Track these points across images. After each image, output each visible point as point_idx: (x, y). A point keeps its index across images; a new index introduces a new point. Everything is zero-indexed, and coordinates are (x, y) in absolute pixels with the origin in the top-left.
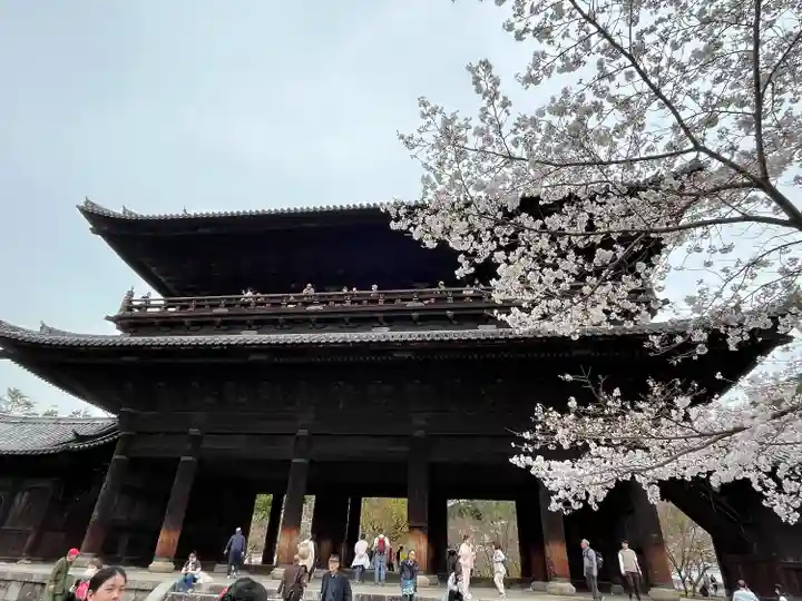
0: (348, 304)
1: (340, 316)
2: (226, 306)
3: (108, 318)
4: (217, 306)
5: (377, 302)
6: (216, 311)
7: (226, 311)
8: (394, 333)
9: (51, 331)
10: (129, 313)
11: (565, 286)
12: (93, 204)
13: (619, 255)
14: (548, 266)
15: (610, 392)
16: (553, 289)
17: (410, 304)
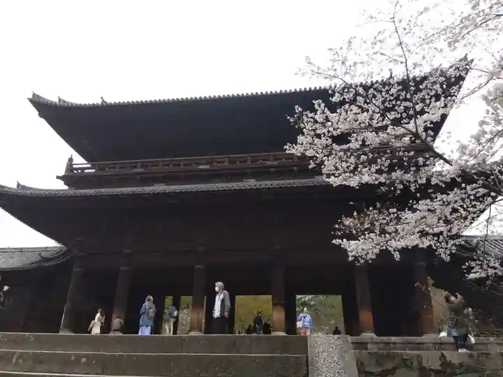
0: (226, 164)
1: (222, 172)
2: (142, 167)
3: (58, 177)
4: (136, 167)
5: (246, 161)
6: (135, 170)
7: (142, 170)
8: (260, 183)
9: (24, 187)
10: (72, 173)
11: (351, 168)
12: (38, 96)
13: (370, 157)
14: (344, 161)
15: (368, 209)
16: (346, 170)
17: (268, 163)
